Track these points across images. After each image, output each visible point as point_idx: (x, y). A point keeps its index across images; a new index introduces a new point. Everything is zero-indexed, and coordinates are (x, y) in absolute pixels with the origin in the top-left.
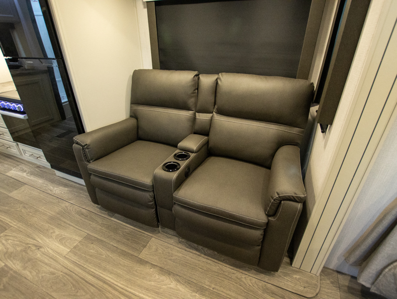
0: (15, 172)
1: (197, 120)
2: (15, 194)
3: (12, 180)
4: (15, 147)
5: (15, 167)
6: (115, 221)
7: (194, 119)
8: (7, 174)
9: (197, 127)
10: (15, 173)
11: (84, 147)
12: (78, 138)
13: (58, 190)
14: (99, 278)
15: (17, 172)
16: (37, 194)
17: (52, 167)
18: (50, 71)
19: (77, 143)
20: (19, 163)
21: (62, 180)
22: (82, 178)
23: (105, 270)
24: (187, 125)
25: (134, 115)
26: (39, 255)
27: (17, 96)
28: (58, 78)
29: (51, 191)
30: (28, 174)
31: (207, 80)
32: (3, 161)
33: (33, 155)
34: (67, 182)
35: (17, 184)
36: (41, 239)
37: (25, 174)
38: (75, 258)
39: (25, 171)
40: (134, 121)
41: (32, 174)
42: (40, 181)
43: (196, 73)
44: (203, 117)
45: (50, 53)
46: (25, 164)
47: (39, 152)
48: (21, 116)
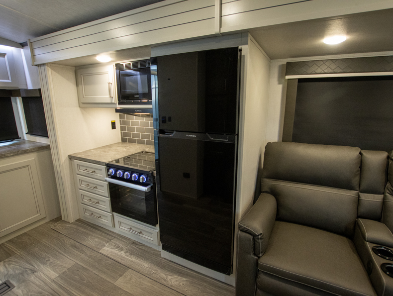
0: (110, 249)
1: (362, 203)
2: (121, 283)
3: (110, 261)
4: (110, 218)
5: (108, 242)
8: (101, 251)
9: (362, 209)
10: (108, 250)
13: (174, 280)
15: (112, 250)
16: (149, 284)
20: (110, 237)
21: (171, 264)
29: (165, 280)
30: (128, 254)
32: (91, 233)
33: (132, 229)
34: (180, 268)
35: (118, 268)
37: (123, 252)
39: (122, 249)
41: (132, 253)
42: (145, 265)
43: (360, 149)
46: (117, 238)
48: (144, 189)
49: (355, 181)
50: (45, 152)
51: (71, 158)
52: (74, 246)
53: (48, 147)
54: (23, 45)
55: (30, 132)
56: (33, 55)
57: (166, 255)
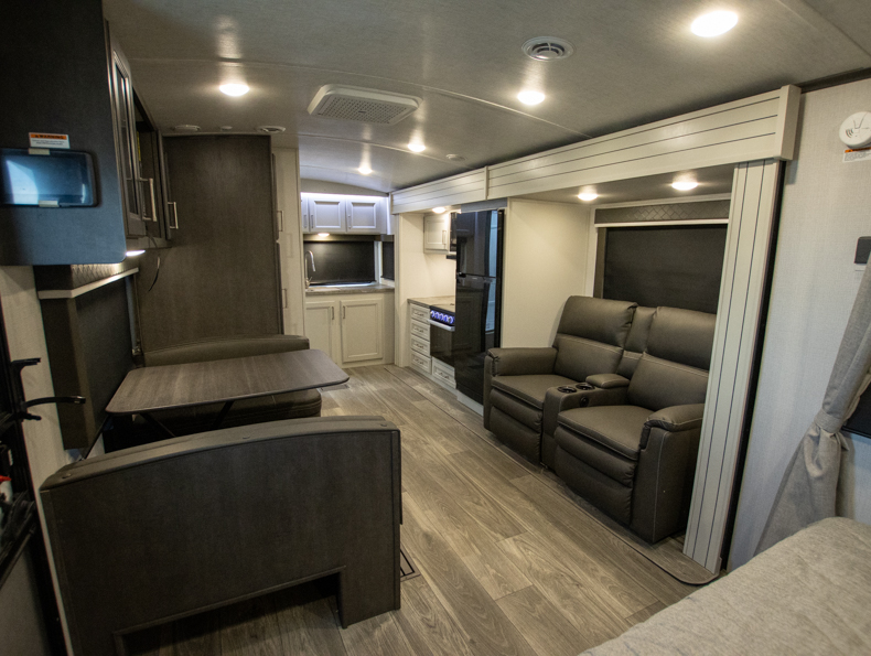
1: (623, 361)
2: (416, 404)
3: (416, 393)
4: (428, 364)
6: (501, 451)
7: (620, 357)
8: (413, 387)
9: (621, 367)
10: (419, 388)
11: (495, 359)
12: (493, 351)
14: (467, 478)
15: (422, 388)
16: (436, 410)
17: (458, 387)
18: (487, 287)
19: (490, 355)
22: (482, 403)
23: (474, 476)
24: (610, 362)
25: (556, 346)
26: (425, 448)
27: (453, 309)
28: (492, 301)
31: (643, 313)
33: (443, 374)
35: (420, 397)
36: (429, 439)
38: (452, 460)
40: (555, 351)
41: (435, 392)
42: (440, 401)
43: (632, 304)
44: (630, 356)
45: (493, 272)
47: (451, 371)
48: (449, 328)
49: (620, 336)
50: (390, 295)
51: (409, 301)
52: (395, 381)
53: (392, 291)
54: (387, 194)
55: (384, 276)
56: (392, 200)
57: (461, 397)
